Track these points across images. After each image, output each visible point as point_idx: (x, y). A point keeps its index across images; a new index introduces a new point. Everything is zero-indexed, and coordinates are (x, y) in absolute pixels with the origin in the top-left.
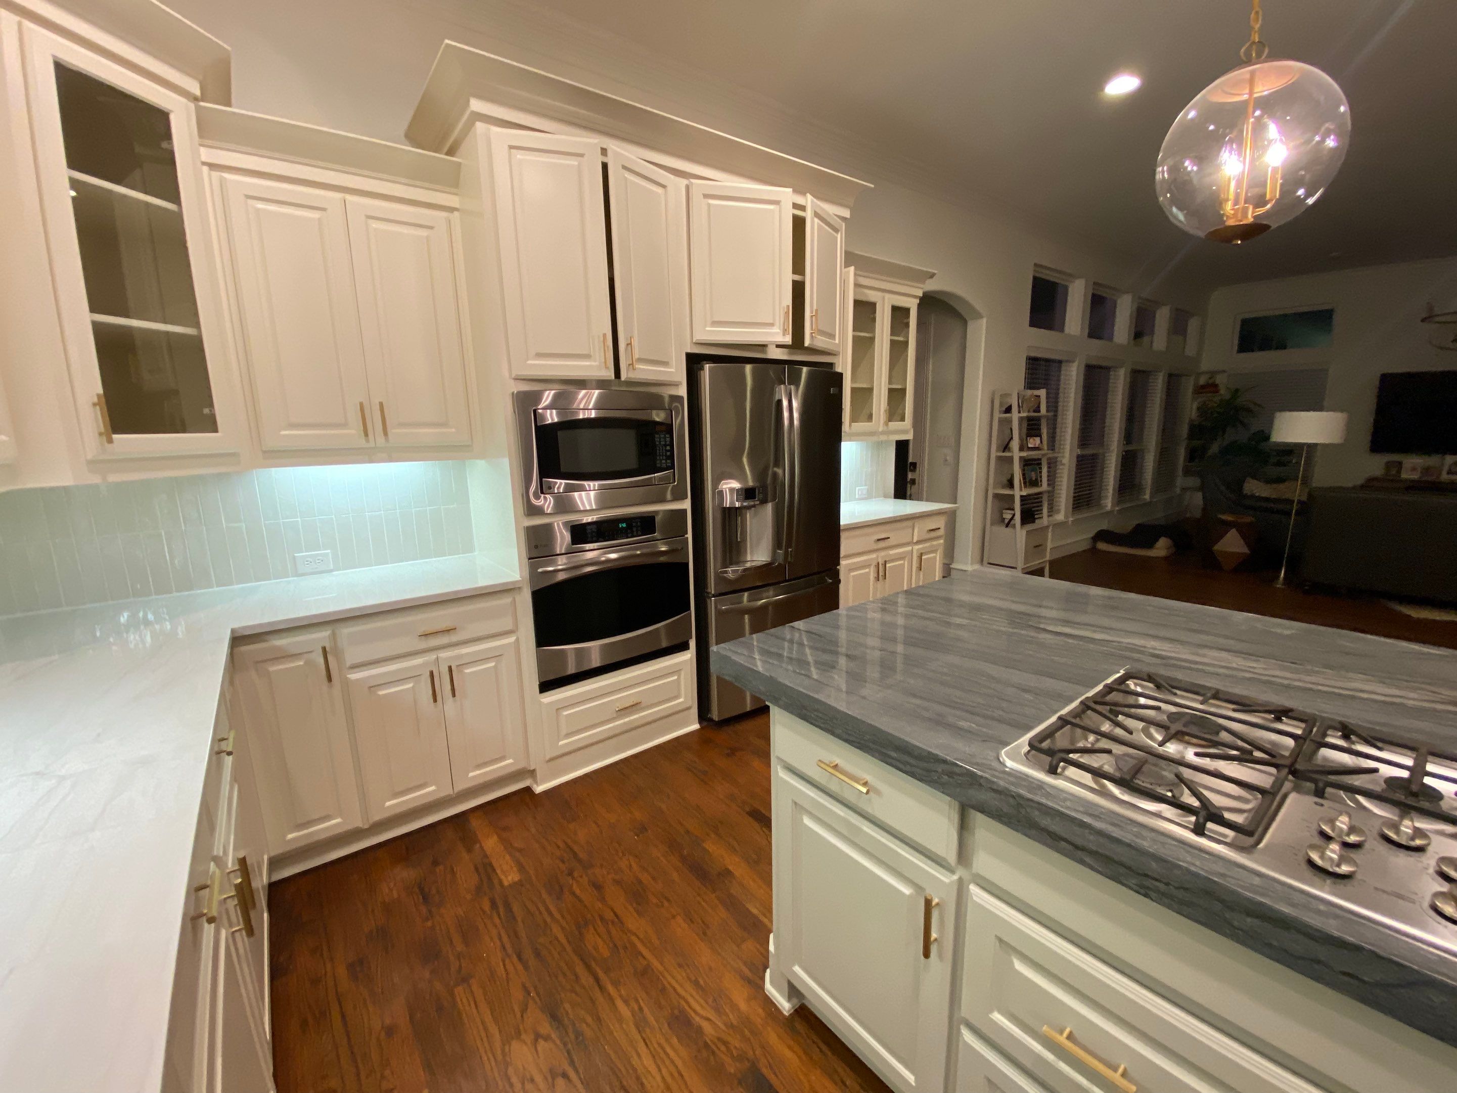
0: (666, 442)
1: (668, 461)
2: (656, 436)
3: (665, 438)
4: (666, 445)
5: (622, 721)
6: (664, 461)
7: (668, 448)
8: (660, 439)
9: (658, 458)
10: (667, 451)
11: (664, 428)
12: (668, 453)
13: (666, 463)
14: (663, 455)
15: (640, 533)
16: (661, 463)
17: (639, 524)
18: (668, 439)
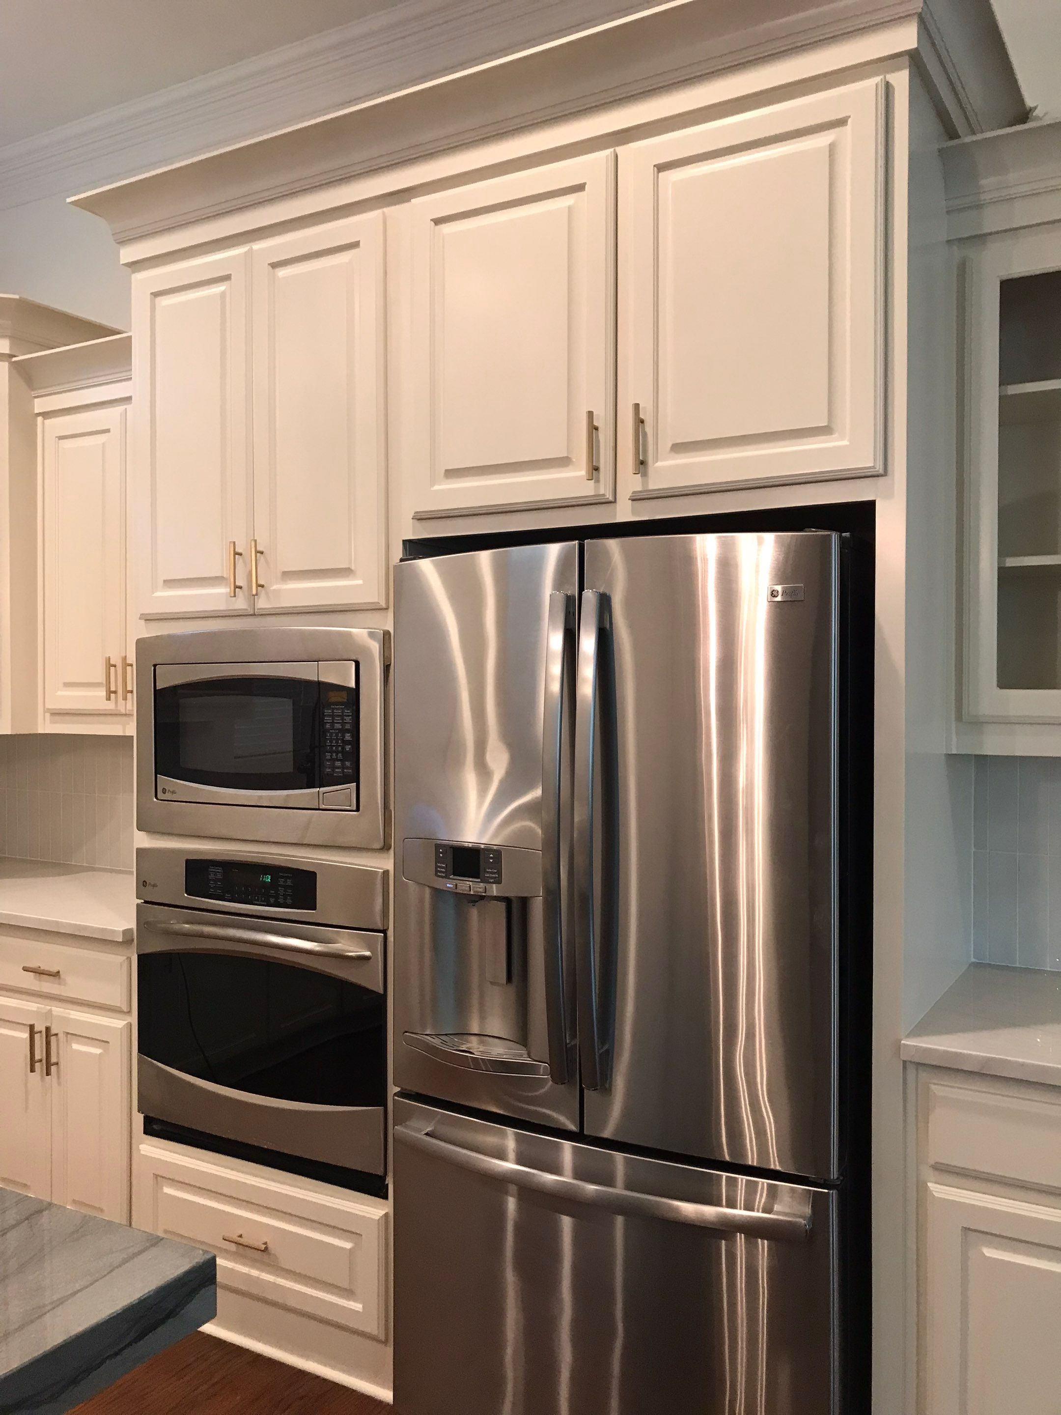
0: (343, 724)
1: (348, 764)
2: (328, 712)
3: (342, 716)
4: (343, 731)
5: (244, 1269)
6: (338, 764)
7: (348, 737)
8: (334, 719)
9: (328, 756)
10: (346, 743)
11: (343, 697)
12: (348, 748)
13: (343, 767)
14: (337, 752)
15: (289, 901)
16: (334, 767)
17: (289, 882)
18: (348, 719)
